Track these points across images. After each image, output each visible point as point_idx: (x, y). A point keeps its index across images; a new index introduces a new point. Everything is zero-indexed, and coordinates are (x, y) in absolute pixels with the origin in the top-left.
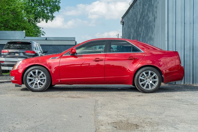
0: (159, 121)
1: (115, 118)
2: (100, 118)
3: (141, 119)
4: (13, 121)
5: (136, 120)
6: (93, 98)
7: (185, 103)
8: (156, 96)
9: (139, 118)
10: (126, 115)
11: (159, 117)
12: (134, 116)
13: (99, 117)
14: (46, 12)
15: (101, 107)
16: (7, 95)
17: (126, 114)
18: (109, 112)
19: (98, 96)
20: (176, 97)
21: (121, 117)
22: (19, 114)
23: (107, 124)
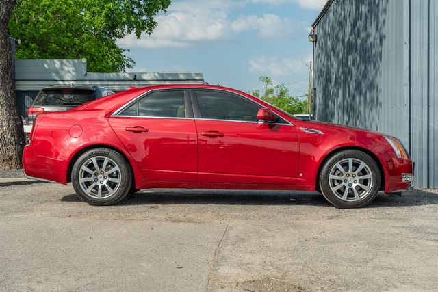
0: (355, 279)
1: (257, 271)
2: (224, 270)
3: (314, 273)
4: (31, 276)
5: (303, 276)
6: (222, 222)
7: (432, 237)
8: (369, 219)
9: (310, 273)
10: (284, 265)
11: (359, 269)
12: (302, 267)
13: (222, 268)
14: (136, 11)
15: (233, 245)
16: (31, 215)
17: (284, 263)
18: (248, 256)
19: (236, 217)
20: (417, 222)
21: (271, 268)
22: (48, 261)
23: (234, 285)
